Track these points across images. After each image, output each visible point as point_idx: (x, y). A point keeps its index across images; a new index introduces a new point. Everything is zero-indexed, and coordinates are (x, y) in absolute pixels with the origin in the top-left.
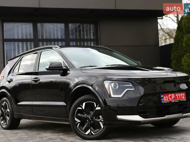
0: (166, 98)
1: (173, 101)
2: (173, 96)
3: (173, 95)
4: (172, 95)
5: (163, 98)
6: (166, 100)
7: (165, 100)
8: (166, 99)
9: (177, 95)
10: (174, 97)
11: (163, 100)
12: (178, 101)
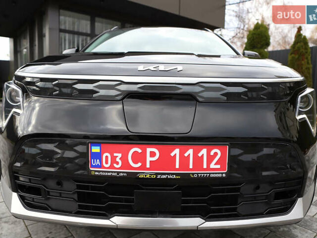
1: (147, 174)
3: (154, 150)
6: (112, 167)
7: (108, 166)
9: (177, 152)
11: (98, 162)
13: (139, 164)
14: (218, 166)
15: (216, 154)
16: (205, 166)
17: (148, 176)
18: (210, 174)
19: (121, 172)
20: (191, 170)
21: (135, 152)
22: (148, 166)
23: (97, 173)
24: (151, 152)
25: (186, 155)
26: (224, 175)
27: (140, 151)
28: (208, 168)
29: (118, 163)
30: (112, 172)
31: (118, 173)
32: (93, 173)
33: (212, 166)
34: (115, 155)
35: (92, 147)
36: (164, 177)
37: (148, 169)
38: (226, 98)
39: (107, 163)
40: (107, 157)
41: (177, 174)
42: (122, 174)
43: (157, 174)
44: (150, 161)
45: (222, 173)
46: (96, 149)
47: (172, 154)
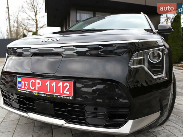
0: (25, 84)
1: (36, 93)
2: (39, 83)
4: (37, 81)
5: (20, 83)
7: (23, 87)
8: (25, 86)
9: (48, 83)
10: (39, 86)
12: (47, 96)
13: (34, 88)
14: (68, 93)
15: (67, 86)
16: (61, 92)
17: (37, 94)
18: (64, 96)
19: (27, 91)
20: (54, 93)
21: (32, 82)
22: (37, 89)
23: (20, 91)
24: (38, 82)
25: (52, 85)
26: (71, 98)
27: (34, 81)
28: (63, 93)
29: (26, 87)
30: (24, 91)
31: (26, 91)
32: (18, 90)
33: (65, 92)
34: (26, 82)
35: (19, 78)
36: (43, 95)
37: (37, 91)
38: (77, 54)
39: (23, 86)
40: (23, 83)
41: (48, 95)
42: (27, 92)
43: (40, 93)
44: (38, 87)
45: (70, 97)
46: (19, 80)
47: (46, 84)
